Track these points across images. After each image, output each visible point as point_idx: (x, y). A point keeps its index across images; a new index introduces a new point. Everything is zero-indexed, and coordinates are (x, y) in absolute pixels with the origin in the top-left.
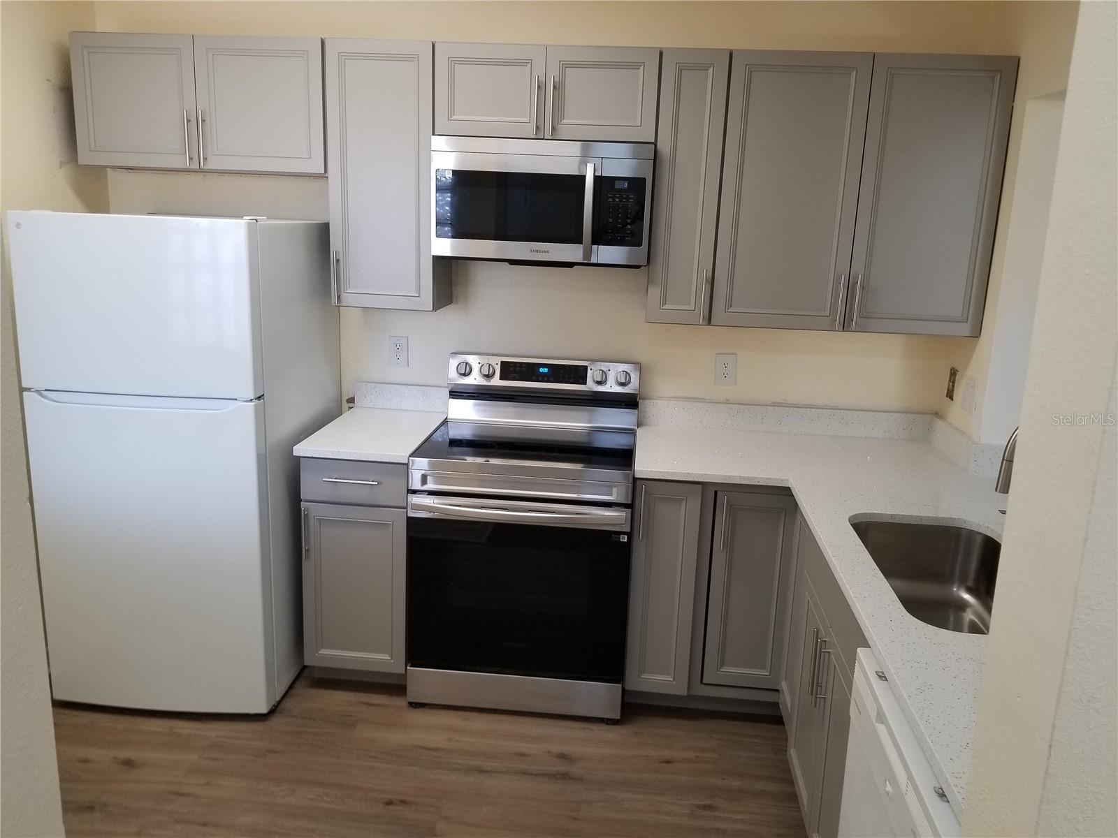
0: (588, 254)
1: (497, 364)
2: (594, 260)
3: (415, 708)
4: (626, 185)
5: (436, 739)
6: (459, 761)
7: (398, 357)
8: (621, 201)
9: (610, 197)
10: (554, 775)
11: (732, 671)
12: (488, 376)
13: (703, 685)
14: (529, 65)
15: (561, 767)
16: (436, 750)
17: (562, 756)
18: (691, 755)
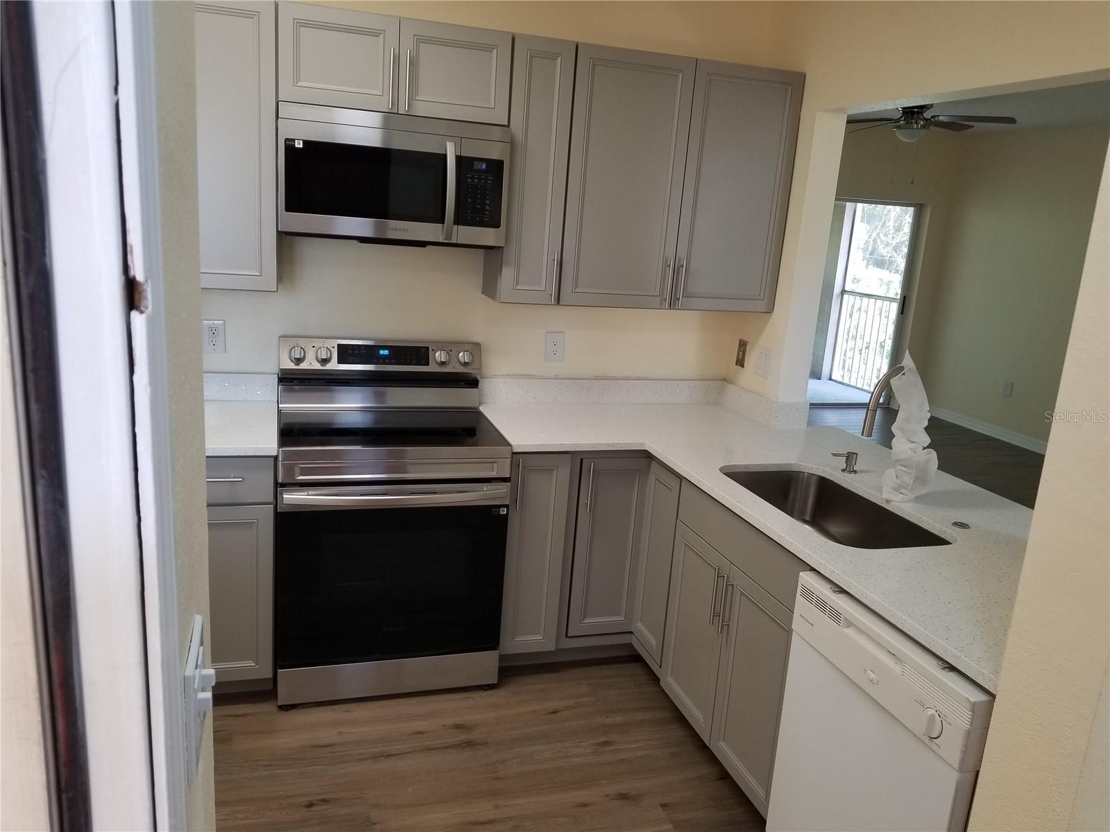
0: (449, 234)
1: (334, 347)
2: (454, 241)
3: (287, 710)
4: (484, 166)
5: (327, 736)
6: (360, 751)
7: (214, 342)
8: (480, 181)
9: (469, 177)
10: (459, 745)
11: (595, 621)
12: (325, 361)
13: (568, 639)
14: (382, 36)
15: (462, 737)
16: (331, 745)
17: (458, 727)
18: (571, 702)
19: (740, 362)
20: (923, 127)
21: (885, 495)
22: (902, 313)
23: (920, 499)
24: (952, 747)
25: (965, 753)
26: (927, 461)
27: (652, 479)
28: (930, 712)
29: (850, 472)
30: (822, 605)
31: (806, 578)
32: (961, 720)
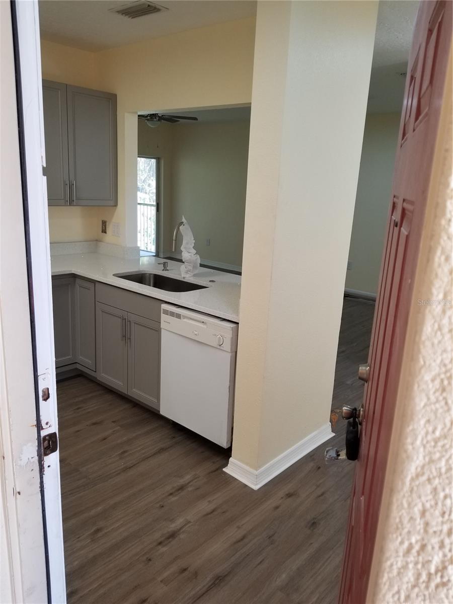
19: (104, 231)
20: (159, 120)
21: (183, 276)
22: (158, 211)
23: (195, 275)
24: (227, 346)
25: (232, 346)
26: (196, 259)
27: (77, 286)
28: (219, 336)
29: (166, 270)
30: (172, 314)
31: (164, 306)
32: (228, 336)
